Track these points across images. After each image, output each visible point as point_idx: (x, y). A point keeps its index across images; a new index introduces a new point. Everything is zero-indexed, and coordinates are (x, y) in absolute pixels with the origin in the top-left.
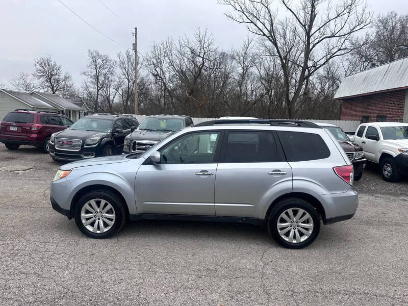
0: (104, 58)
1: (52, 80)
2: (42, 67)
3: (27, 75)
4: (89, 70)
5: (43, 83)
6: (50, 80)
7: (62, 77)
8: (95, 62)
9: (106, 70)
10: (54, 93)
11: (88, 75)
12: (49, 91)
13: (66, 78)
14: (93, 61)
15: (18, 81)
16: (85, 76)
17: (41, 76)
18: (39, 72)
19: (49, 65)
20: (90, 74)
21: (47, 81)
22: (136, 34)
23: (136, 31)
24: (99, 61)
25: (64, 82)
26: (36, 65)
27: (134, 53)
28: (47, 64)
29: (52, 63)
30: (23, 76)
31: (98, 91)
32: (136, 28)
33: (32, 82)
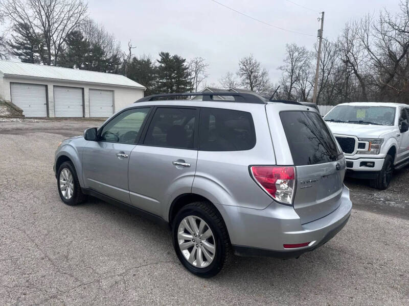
0: (300, 51)
1: (252, 77)
2: (244, 66)
3: (232, 74)
4: (285, 64)
5: (244, 80)
6: (250, 77)
7: (260, 74)
8: (291, 55)
9: (302, 62)
10: (252, 89)
11: (284, 70)
12: (248, 87)
13: (264, 74)
14: (290, 55)
15: (224, 80)
16: (281, 70)
17: (243, 74)
18: (242, 70)
19: (250, 64)
20: (286, 68)
21: (247, 78)
22: (322, 19)
23: (323, 16)
24: (296, 54)
25: (261, 78)
26: (240, 64)
27: (319, 40)
28: (249, 62)
29: (253, 61)
30: (229, 75)
31: (292, 84)
32: (323, 13)
33: (235, 80)
